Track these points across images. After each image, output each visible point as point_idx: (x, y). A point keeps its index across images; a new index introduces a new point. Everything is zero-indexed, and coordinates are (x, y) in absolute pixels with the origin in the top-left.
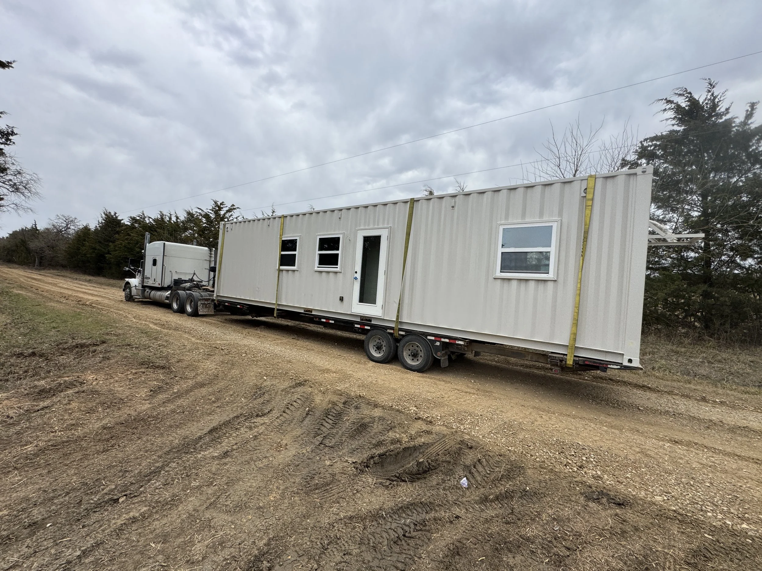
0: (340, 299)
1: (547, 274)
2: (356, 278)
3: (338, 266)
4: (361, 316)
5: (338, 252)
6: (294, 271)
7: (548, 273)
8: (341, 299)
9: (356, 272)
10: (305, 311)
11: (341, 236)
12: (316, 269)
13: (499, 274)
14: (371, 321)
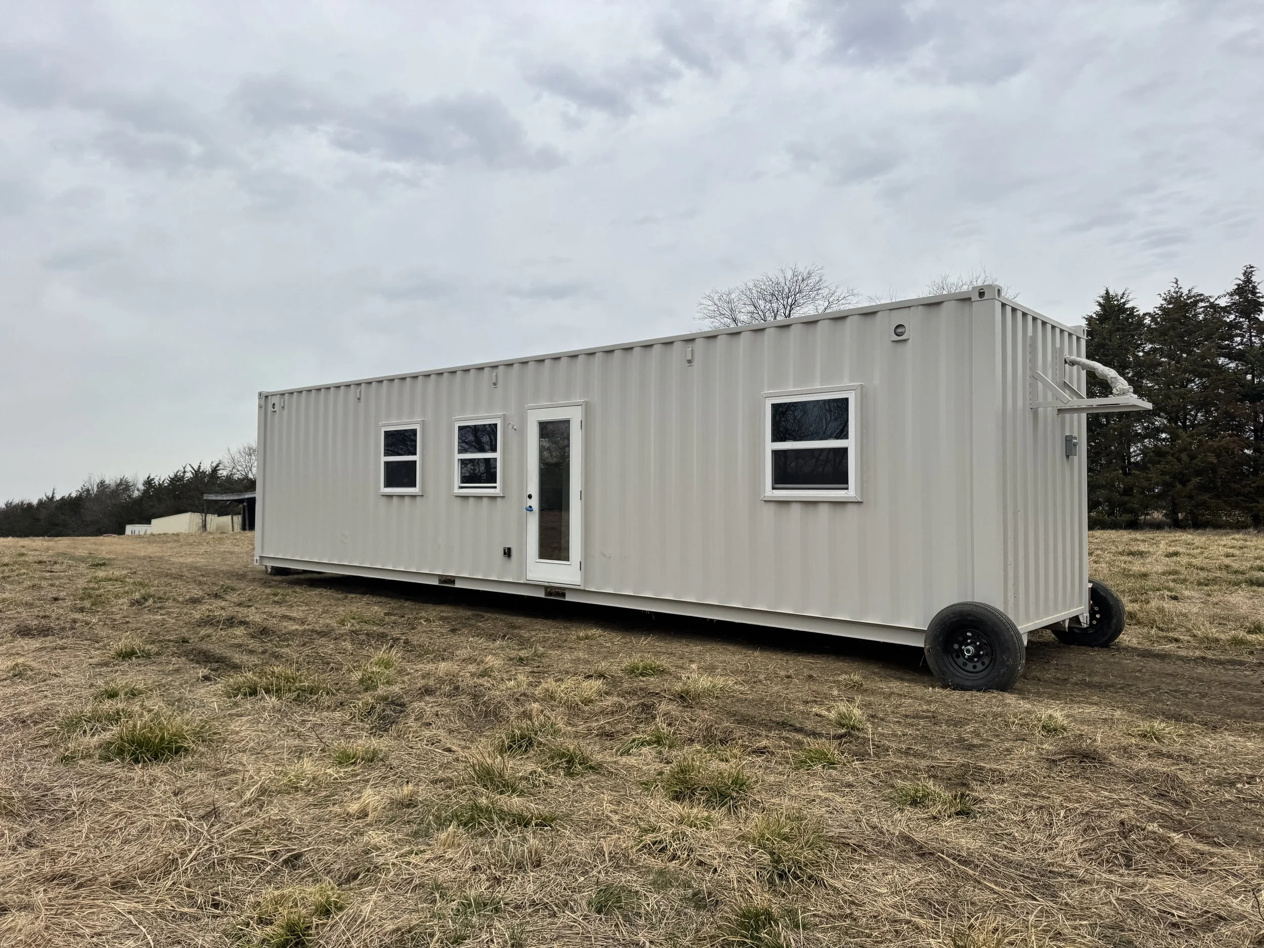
0: (505, 553)
1: (846, 491)
2: (530, 509)
3: (498, 484)
4: (546, 588)
5: (497, 455)
6: (413, 497)
7: (847, 489)
8: (508, 553)
9: (530, 496)
10: (440, 581)
11: (499, 422)
12: (457, 491)
13: (769, 492)
14: (563, 595)
